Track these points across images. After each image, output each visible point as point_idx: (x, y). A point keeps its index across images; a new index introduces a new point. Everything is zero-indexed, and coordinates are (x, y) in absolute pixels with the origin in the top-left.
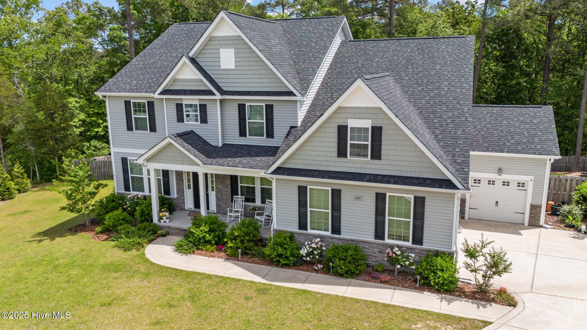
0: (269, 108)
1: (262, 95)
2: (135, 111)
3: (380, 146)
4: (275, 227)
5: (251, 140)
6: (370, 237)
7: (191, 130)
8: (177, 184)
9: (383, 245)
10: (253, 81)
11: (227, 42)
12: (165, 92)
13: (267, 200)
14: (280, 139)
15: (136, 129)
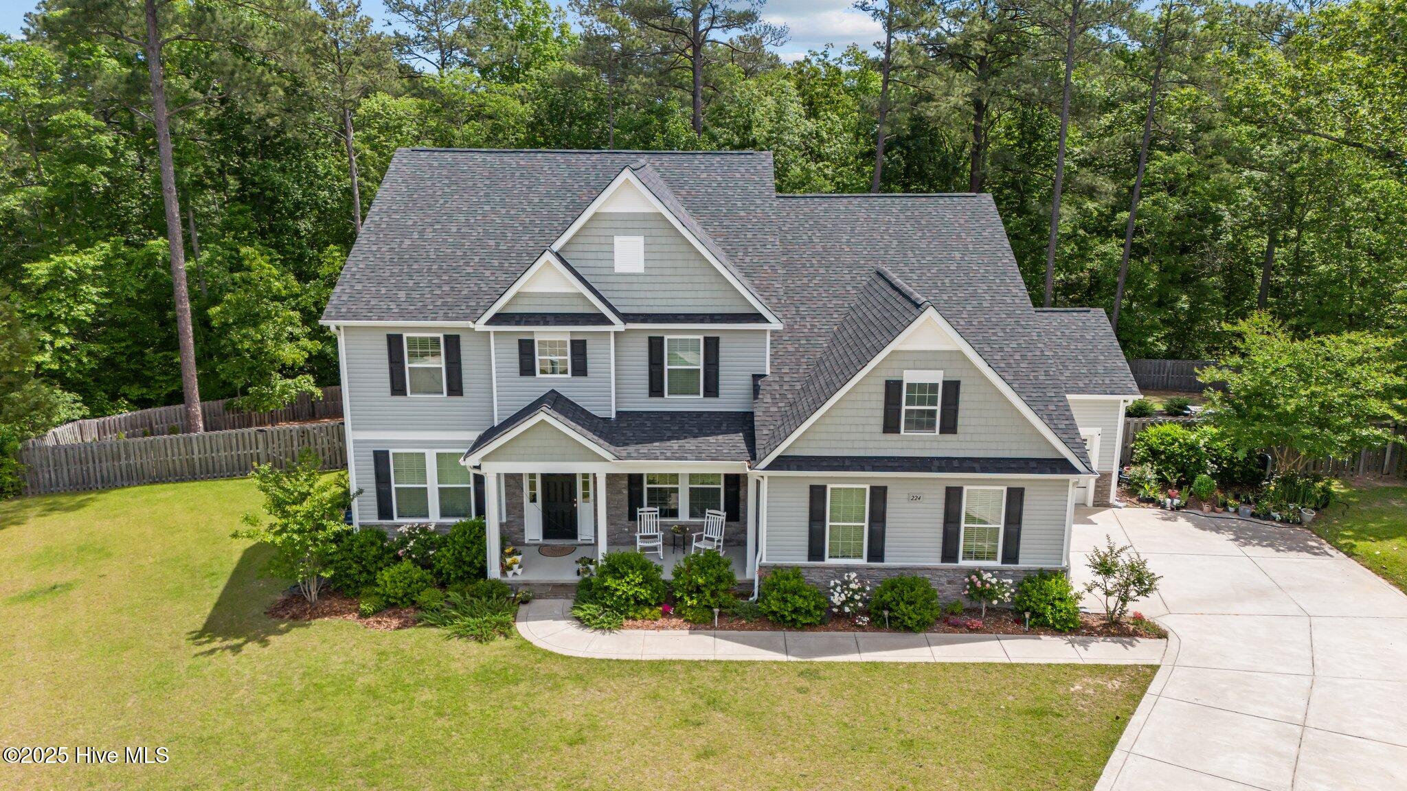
0: (712, 345)
1: (702, 321)
2: (411, 355)
3: (956, 411)
4: (764, 561)
5: (672, 403)
6: (935, 561)
7: (550, 389)
8: (507, 494)
9: (955, 570)
10: (681, 294)
11: (629, 224)
12: (499, 319)
13: (707, 511)
14: (731, 398)
15: (412, 392)
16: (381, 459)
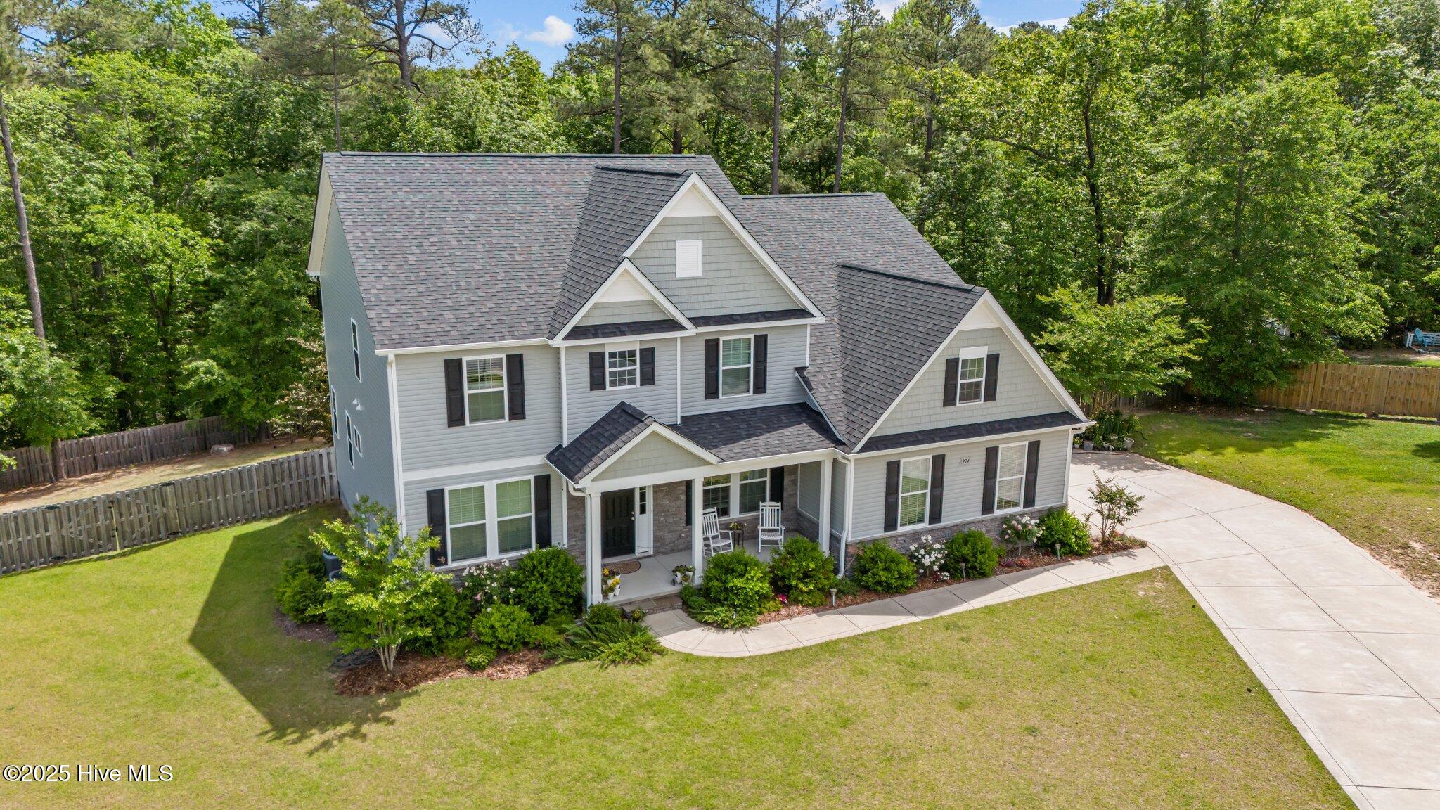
0: (761, 341)
1: (757, 320)
2: (471, 380)
3: (996, 381)
4: (850, 539)
5: (726, 403)
6: (978, 516)
7: (618, 402)
8: (569, 518)
9: (992, 520)
10: (734, 295)
11: (690, 229)
12: (577, 333)
13: (761, 504)
14: (779, 391)
15: (472, 421)
16: (435, 499)
